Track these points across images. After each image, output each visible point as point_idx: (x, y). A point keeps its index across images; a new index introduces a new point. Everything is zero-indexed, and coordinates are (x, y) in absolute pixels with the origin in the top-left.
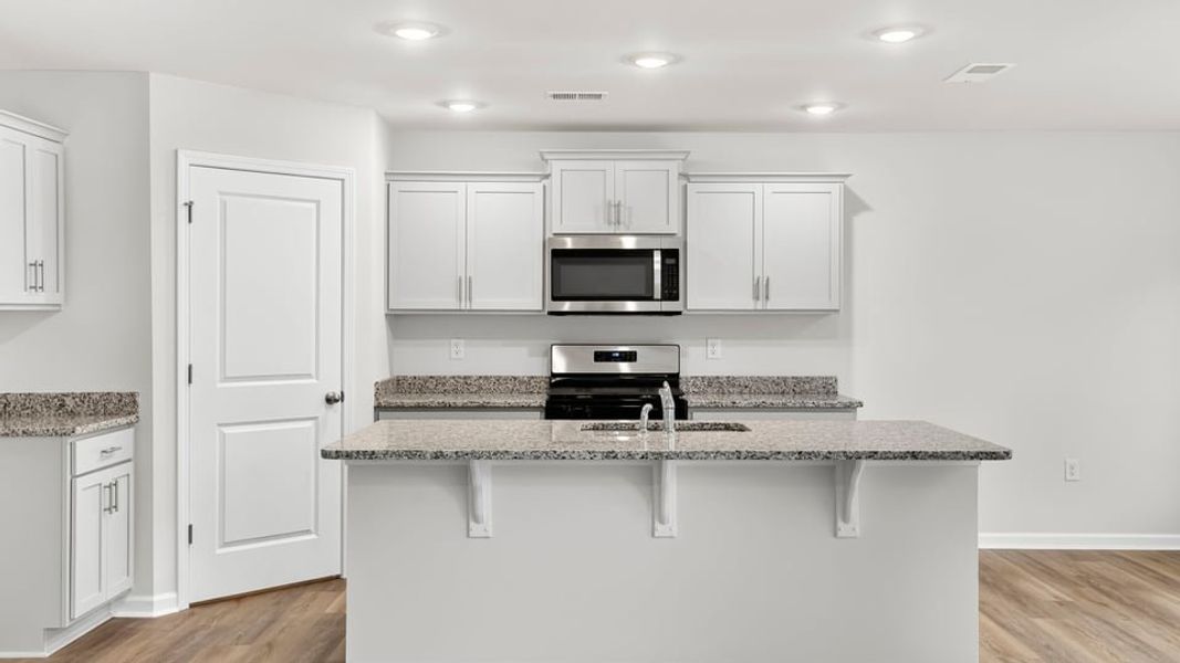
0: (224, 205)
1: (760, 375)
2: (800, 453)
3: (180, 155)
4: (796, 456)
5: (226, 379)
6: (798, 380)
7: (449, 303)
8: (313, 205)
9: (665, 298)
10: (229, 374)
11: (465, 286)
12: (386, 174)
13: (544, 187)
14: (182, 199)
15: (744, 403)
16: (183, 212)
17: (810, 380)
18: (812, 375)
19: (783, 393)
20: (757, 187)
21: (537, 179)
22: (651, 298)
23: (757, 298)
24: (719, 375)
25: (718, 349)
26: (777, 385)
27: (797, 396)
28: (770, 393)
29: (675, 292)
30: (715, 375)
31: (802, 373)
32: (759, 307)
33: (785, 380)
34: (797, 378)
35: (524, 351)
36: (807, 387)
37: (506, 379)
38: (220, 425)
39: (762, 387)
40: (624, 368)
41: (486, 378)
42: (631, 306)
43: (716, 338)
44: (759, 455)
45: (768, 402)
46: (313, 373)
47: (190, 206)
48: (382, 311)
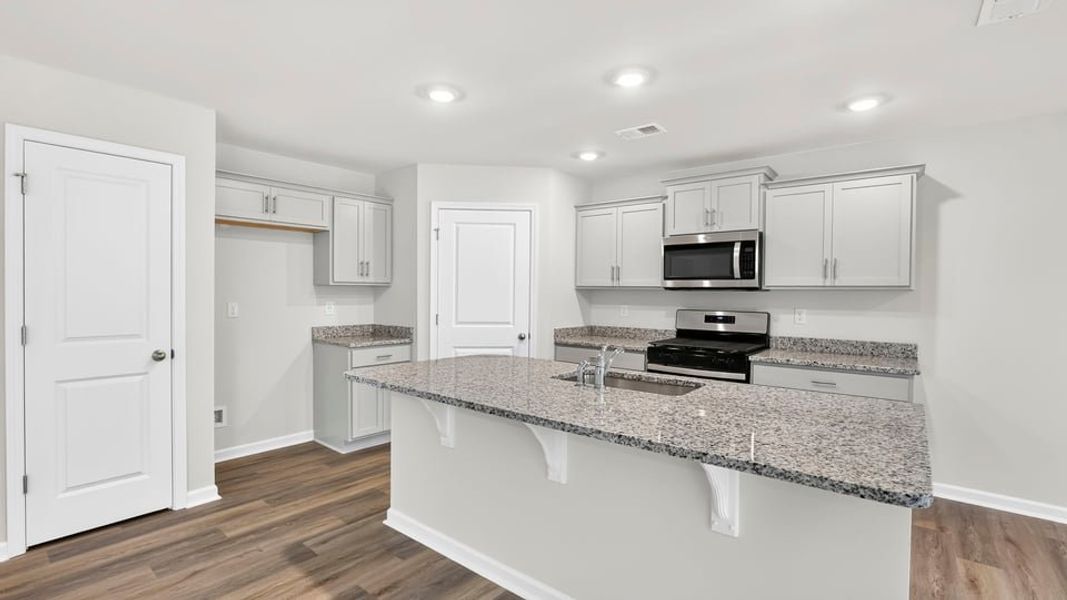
0: (458, 229)
1: (840, 339)
2: (620, 436)
3: (433, 204)
4: (616, 438)
5: (458, 323)
6: (876, 345)
7: (608, 283)
8: (512, 227)
9: (743, 277)
10: (460, 320)
11: (616, 272)
12: (576, 207)
13: (664, 205)
14: (434, 227)
15: (797, 361)
16: (434, 234)
17: (888, 346)
18: (891, 341)
19: (861, 355)
20: (827, 187)
21: (659, 200)
22: (733, 278)
23: (825, 276)
24: (803, 336)
25: (804, 316)
26: (856, 347)
27: (875, 358)
28: (849, 354)
29: (751, 273)
30: (800, 336)
31: (881, 338)
32: (828, 284)
33: (863, 344)
34: (874, 343)
35: (663, 313)
36: (886, 351)
37: (651, 331)
38: (456, 347)
39: (841, 348)
40: (721, 327)
41: (639, 329)
42: (706, 283)
43: (803, 308)
44: (580, 430)
45: (820, 363)
46: (511, 321)
47: (437, 230)
48: (573, 287)
